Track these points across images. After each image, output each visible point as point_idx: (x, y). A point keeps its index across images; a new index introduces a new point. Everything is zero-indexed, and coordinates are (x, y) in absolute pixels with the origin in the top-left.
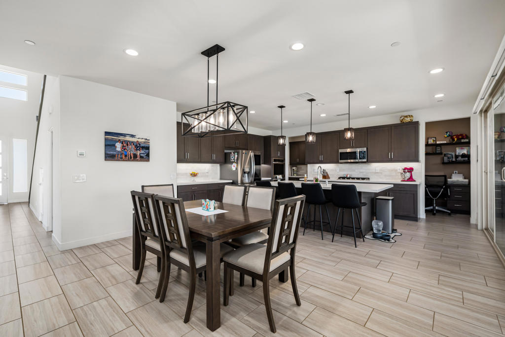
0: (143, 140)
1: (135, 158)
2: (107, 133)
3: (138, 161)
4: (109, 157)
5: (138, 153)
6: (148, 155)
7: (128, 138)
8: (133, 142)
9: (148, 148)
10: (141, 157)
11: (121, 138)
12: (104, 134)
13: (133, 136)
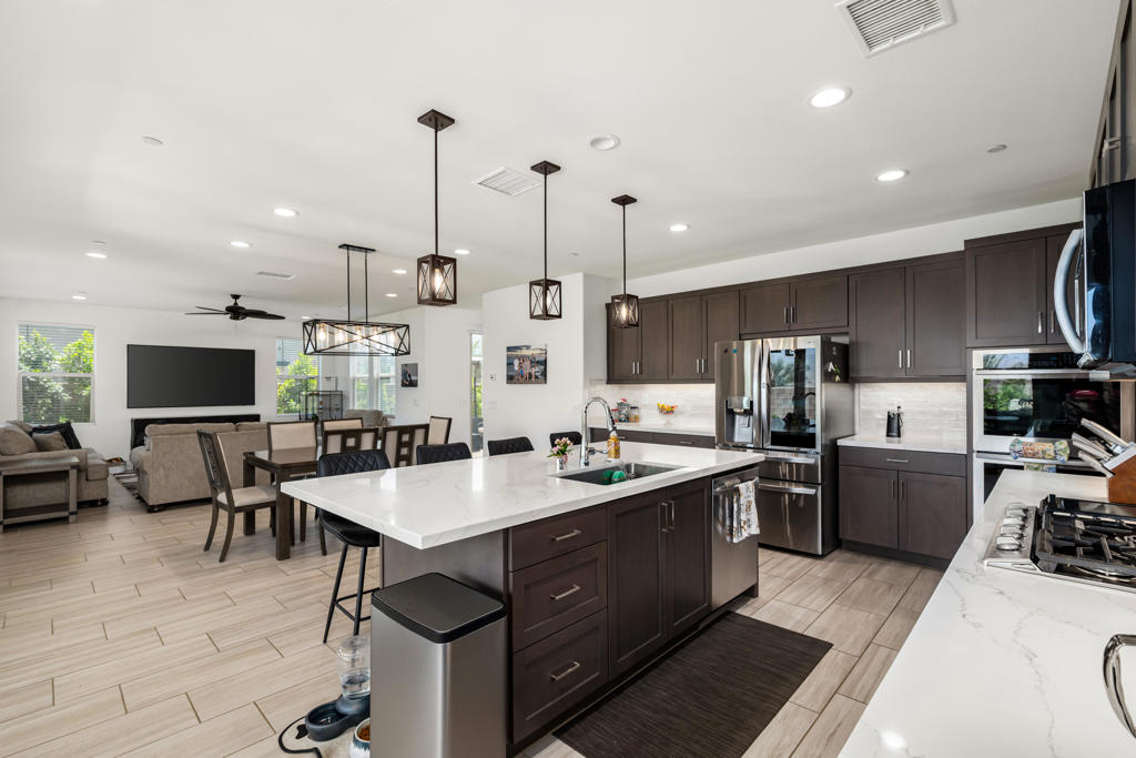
0: (539, 352)
1: (529, 379)
2: (509, 349)
3: (532, 383)
4: (510, 379)
5: (533, 370)
6: (544, 374)
7: (525, 352)
8: (528, 357)
9: (544, 363)
10: (536, 377)
11: (519, 353)
12: (505, 350)
13: (528, 347)
